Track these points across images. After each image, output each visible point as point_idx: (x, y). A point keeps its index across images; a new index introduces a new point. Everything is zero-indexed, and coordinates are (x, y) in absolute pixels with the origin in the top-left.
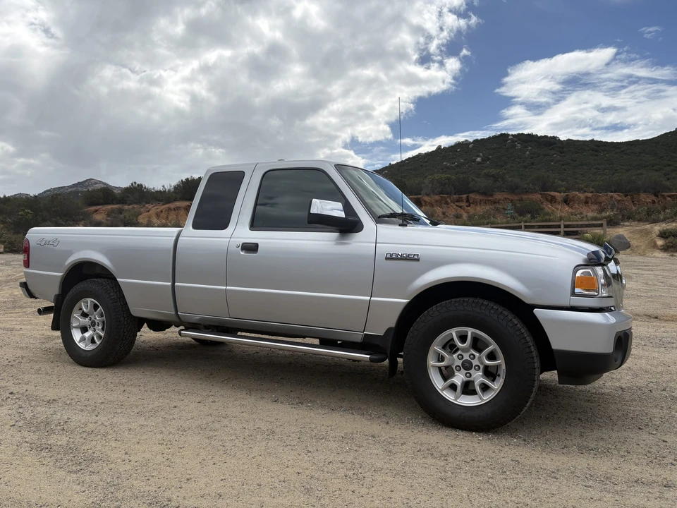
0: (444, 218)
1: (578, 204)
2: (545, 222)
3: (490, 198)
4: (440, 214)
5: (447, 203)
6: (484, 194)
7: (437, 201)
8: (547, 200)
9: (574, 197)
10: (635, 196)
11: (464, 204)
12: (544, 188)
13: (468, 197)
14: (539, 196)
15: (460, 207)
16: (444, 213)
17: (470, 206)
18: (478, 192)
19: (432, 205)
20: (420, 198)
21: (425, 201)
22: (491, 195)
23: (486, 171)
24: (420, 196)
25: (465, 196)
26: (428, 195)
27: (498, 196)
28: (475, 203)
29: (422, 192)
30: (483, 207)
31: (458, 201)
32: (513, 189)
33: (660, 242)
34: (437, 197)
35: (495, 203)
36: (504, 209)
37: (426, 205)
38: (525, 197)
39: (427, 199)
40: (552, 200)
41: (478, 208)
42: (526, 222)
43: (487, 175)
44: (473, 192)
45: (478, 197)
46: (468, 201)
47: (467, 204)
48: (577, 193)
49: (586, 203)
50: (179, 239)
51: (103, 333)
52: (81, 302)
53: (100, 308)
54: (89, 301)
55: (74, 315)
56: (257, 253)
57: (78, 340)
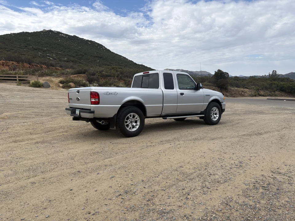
33: (61, 85)
49: (3, 65)
50: (164, 92)
51: (138, 123)
52: (129, 115)
53: (137, 116)
54: (132, 114)
55: (126, 120)
56: (184, 95)
57: (128, 129)
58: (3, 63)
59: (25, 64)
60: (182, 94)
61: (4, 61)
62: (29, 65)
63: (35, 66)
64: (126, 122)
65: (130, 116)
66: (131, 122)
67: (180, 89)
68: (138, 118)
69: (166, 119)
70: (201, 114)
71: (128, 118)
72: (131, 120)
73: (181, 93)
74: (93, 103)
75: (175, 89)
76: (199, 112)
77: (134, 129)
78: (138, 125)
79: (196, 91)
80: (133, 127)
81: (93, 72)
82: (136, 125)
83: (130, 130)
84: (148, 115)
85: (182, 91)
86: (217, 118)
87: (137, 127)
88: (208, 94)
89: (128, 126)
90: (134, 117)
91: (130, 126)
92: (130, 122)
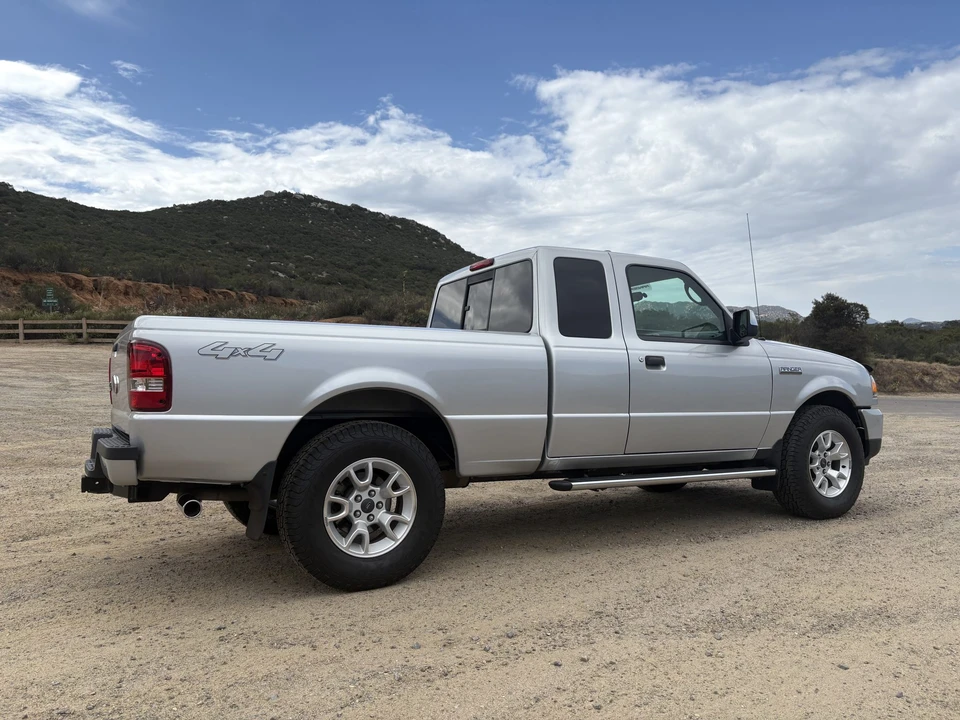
1: (116, 295)
2: (116, 319)
8: (68, 284)
9: (107, 284)
10: (183, 290)
12: (62, 268)
14: (59, 278)
32: (14, 264)
38: (35, 277)
40: (78, 286)
42: (88, 318)
48: (112, 279)
49: (126, 294)
50: (553, 350)
51: (408, 516)
52: (350, 469)
53: (398, 473)
54: (370, 463)
55: (330, 497)
56: (664, 369)
57: (343, 544)
58: (127, 287)
59: (193, 291)
60: (654, 362)
61: (130, 283)
62: (205, 294)
63: (221, 296)
64: (336, 508)
65: (361, 473)
66: (368, 507)
67: (643, 334)
68: (408, 487)
69: (569, 488)
70: (759, 461)
71: (347, 488)
72: (365, 496)
73: (647, 358)
74: (144, 402)
75: (615, 339)
76: (751, 455)
77: (383, 547)
78: (405, 523)
79: (728, 351)
80: (377, 533)
81: (387, 308)
82: (394, 524)
83: (358, 552)
84: (465, 468)
85: (656, 348)
86: (843, 484)
87: (402, 533)
88: (791, 364)
89: (345, 526)
90: (381, 476)
91: (361, 526)
92: (358, 506)
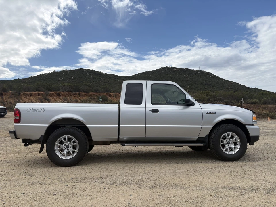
0: (71, 101)
3: (88, 94)
4: (69, 100)
5: (71, 95)
6: (86, 92)
7: (67, 94)
8: (108, 95)
9: (117, 95)
11: (78, 96)
12: (107, 91)
13: (79, 93)
14: (106, 94)
15: (76, 97)
16: (71, 99)
17: (80, 97)
18: (83, 91)
19: (65, 96)
20: (59, 93)
21: (62, 94)
22: (89, 93)
23: (85, 83)
24: (59, 92)
25: (78, 93)
26: (63, 92)
27: (91, 93)
28: (83, 96)
29: (60, 90)
30: (86, 98)
31: (75, 95)
32: (96, 91)
34: (67, 93)
35: (90, 96)
36: (94, 98)
37: (62, 96)
38: (101, 94)
39: (63, 93)
40: (110, 96)
41: (84, 98)
43: (86, 85)
44: (81, 91)
45: (84, 93)
46: (79, 94)
47: (79, 96)
48: (118, 93)
51: (77, 149)
52: (61, 138)
53: (74, 139)
54: (67, 136)
55: (57, 144)
56: (159, 113)
57: (59, 155)
60: (155, 111)
65: (64, 139)
67: (153, 103)
68: (77, 143)
73: (152, 110)
75: (143, 105)
76: (196, 139)
77: (70, 157)
78: (76, 152)
79: (187, 107)
82: (73, 152)
83: (63, 158)
85: (155, 107)
86: (237, 150)
91: (65, 152)
92: (65, 147)
